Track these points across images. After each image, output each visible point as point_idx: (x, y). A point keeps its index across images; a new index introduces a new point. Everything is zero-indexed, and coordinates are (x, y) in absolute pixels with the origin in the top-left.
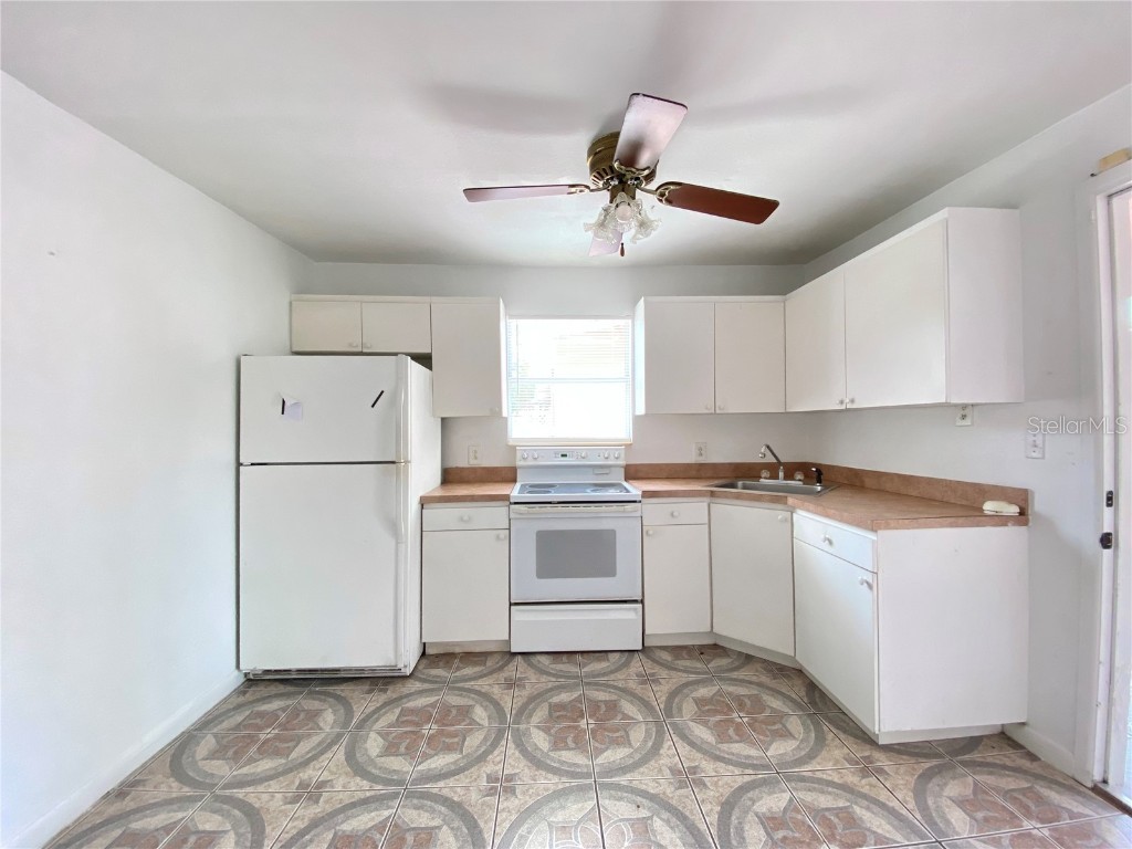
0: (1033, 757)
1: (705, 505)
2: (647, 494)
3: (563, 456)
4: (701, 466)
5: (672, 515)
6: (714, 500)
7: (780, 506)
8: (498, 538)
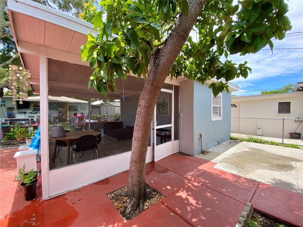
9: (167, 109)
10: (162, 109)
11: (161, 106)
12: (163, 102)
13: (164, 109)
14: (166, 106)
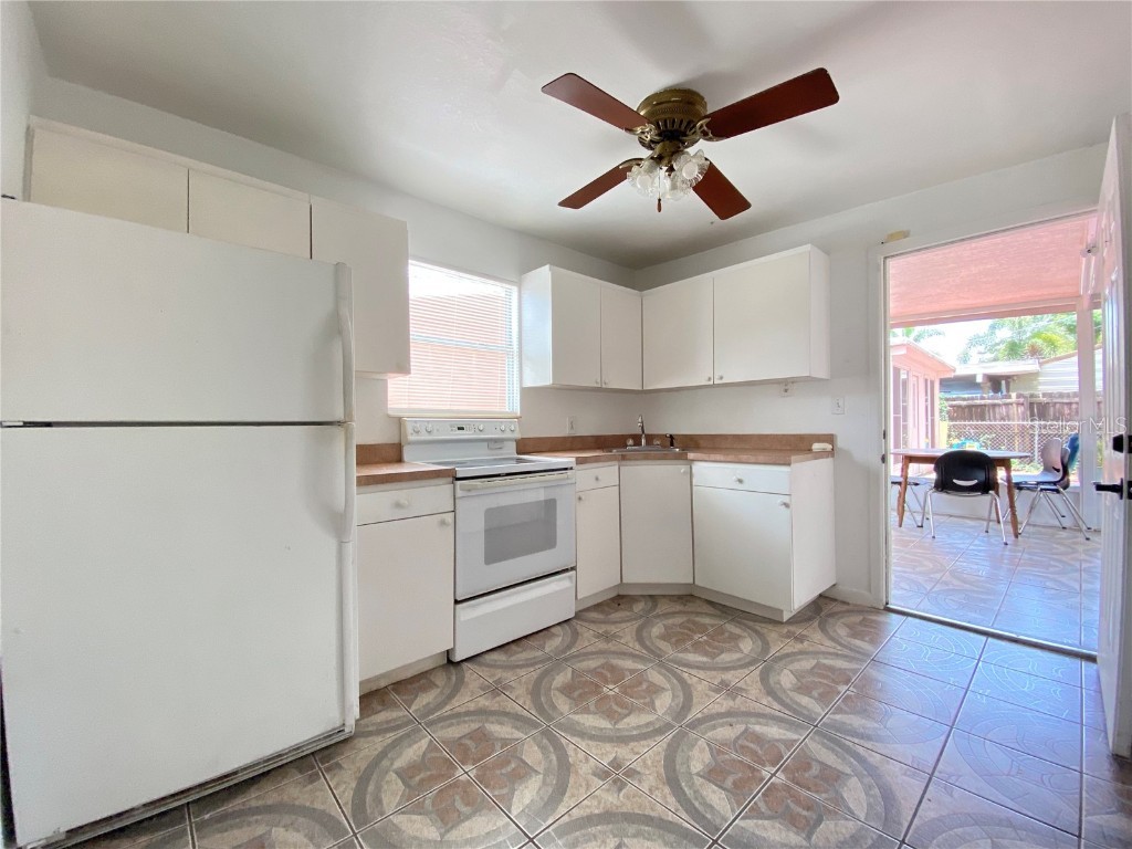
0: (844, 603)
1: (617, 467)
2: (580, 461)
3: (459, 429)
4: (574, 438)
5: (597, 479)
6: (624, 463)
7: (681, 462)
8: (443, 523)
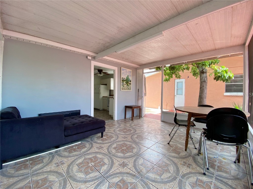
9: (130, 85)
10: (126, 85)
11: (125, 82)
12: (127, 78)
13: (127, 85)
14: (130, 82)
